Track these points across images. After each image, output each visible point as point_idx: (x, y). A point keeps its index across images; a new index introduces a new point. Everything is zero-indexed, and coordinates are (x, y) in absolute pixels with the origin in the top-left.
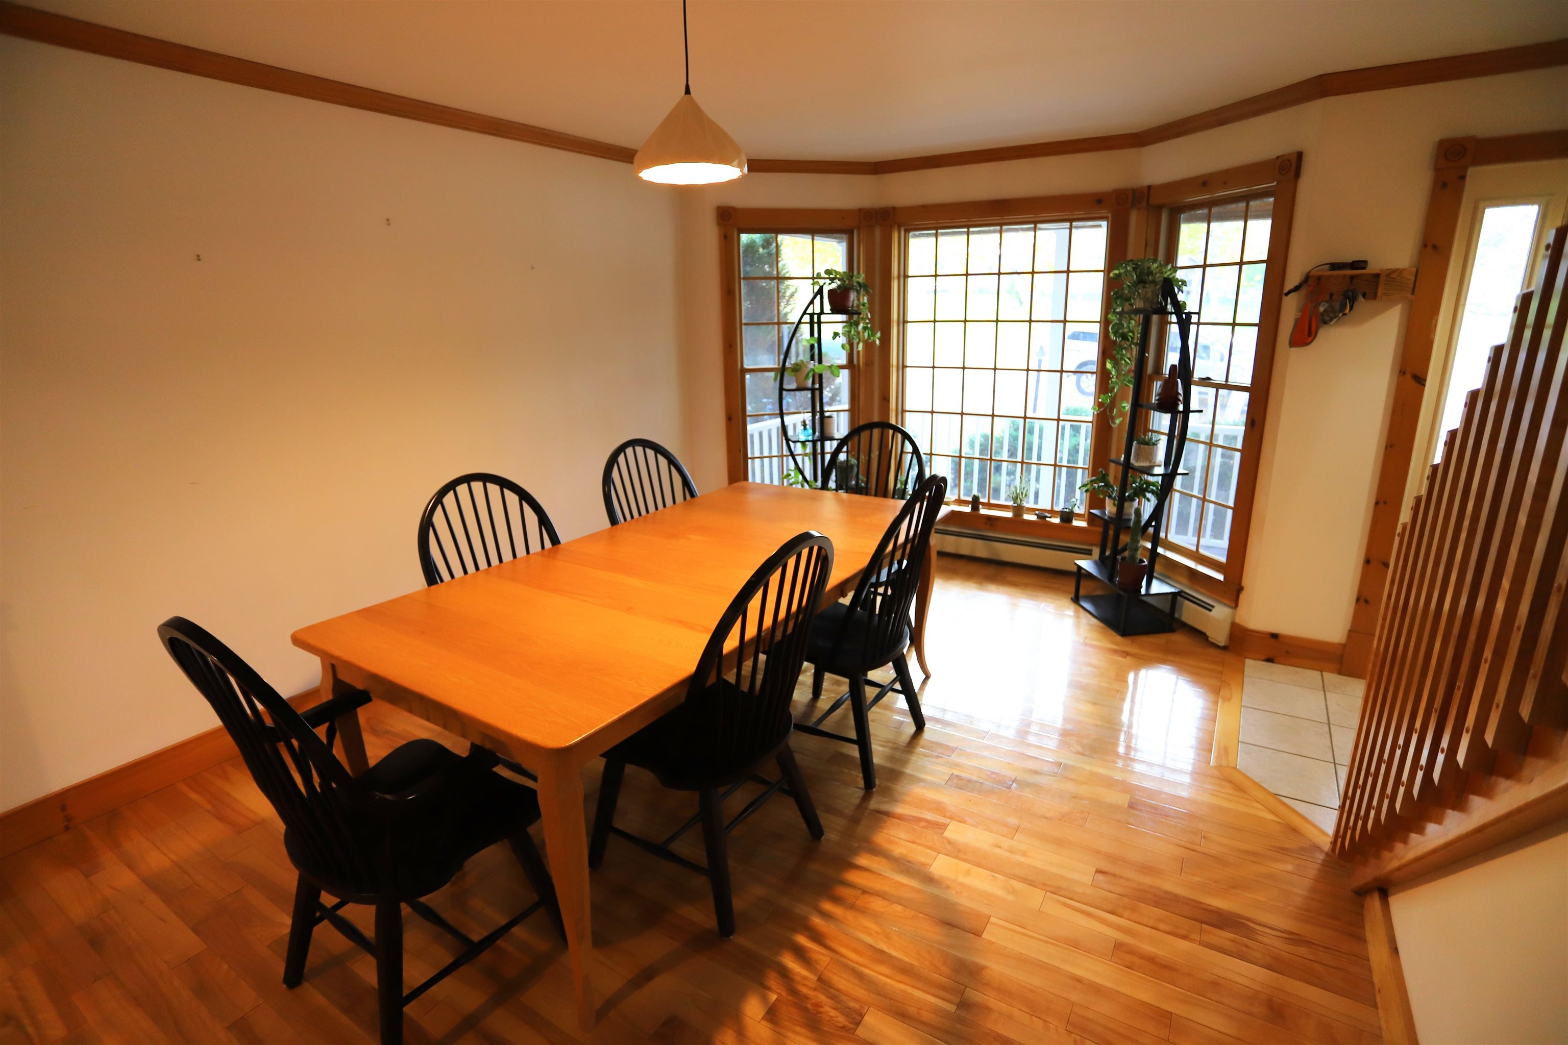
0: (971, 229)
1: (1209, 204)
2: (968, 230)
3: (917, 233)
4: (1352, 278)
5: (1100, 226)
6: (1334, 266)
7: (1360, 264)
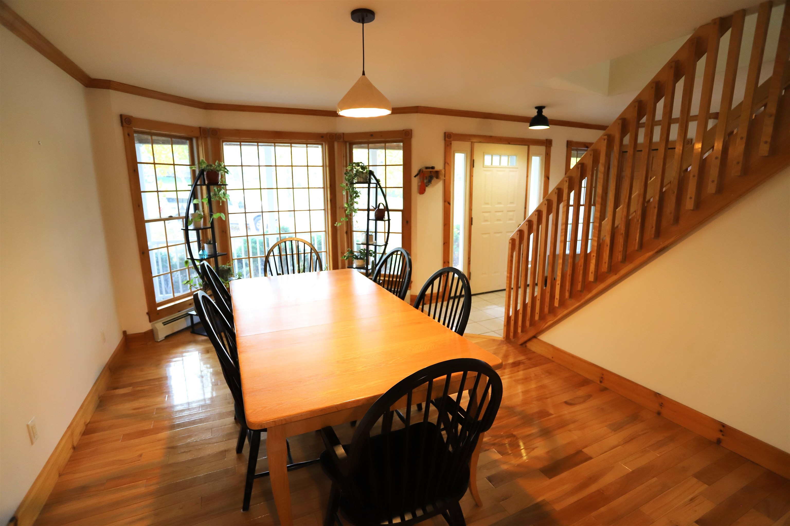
0: (259, 144)
1: (368, 143)
2: (258, 144)
3: (228, 143)
4: (431, 172)
5: (318, 147)
6: (427, 168)
7: (433, 168)
